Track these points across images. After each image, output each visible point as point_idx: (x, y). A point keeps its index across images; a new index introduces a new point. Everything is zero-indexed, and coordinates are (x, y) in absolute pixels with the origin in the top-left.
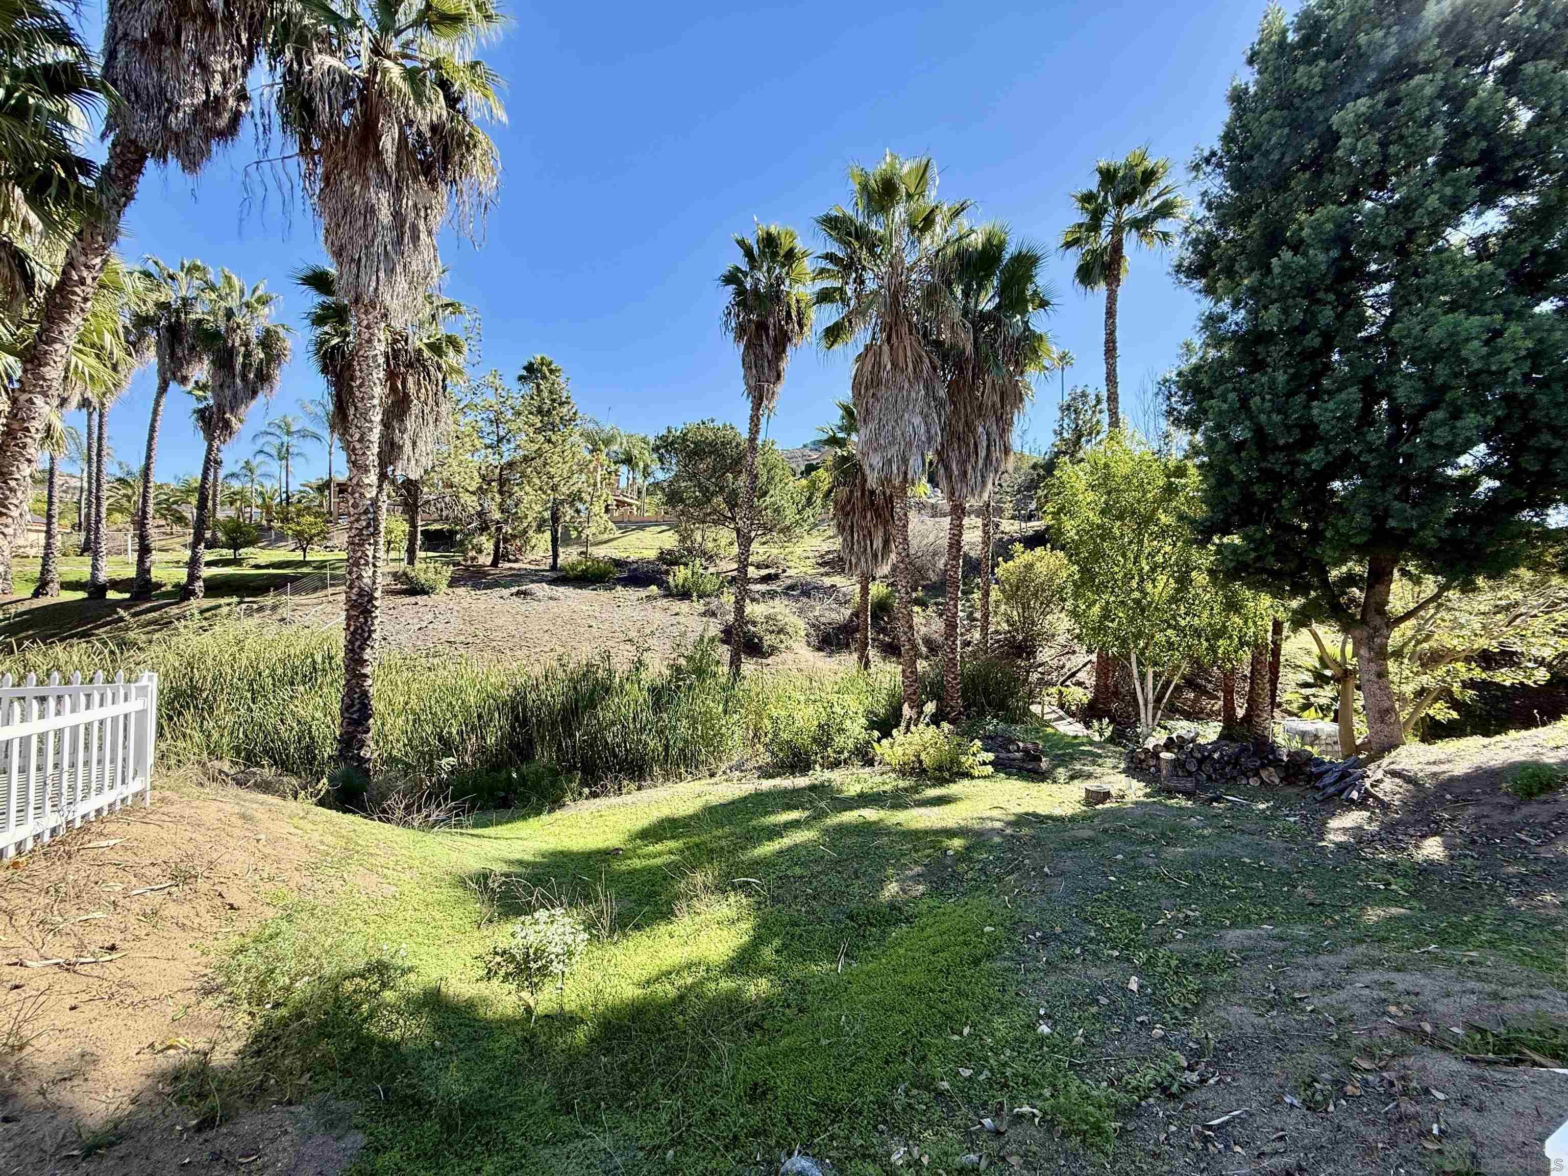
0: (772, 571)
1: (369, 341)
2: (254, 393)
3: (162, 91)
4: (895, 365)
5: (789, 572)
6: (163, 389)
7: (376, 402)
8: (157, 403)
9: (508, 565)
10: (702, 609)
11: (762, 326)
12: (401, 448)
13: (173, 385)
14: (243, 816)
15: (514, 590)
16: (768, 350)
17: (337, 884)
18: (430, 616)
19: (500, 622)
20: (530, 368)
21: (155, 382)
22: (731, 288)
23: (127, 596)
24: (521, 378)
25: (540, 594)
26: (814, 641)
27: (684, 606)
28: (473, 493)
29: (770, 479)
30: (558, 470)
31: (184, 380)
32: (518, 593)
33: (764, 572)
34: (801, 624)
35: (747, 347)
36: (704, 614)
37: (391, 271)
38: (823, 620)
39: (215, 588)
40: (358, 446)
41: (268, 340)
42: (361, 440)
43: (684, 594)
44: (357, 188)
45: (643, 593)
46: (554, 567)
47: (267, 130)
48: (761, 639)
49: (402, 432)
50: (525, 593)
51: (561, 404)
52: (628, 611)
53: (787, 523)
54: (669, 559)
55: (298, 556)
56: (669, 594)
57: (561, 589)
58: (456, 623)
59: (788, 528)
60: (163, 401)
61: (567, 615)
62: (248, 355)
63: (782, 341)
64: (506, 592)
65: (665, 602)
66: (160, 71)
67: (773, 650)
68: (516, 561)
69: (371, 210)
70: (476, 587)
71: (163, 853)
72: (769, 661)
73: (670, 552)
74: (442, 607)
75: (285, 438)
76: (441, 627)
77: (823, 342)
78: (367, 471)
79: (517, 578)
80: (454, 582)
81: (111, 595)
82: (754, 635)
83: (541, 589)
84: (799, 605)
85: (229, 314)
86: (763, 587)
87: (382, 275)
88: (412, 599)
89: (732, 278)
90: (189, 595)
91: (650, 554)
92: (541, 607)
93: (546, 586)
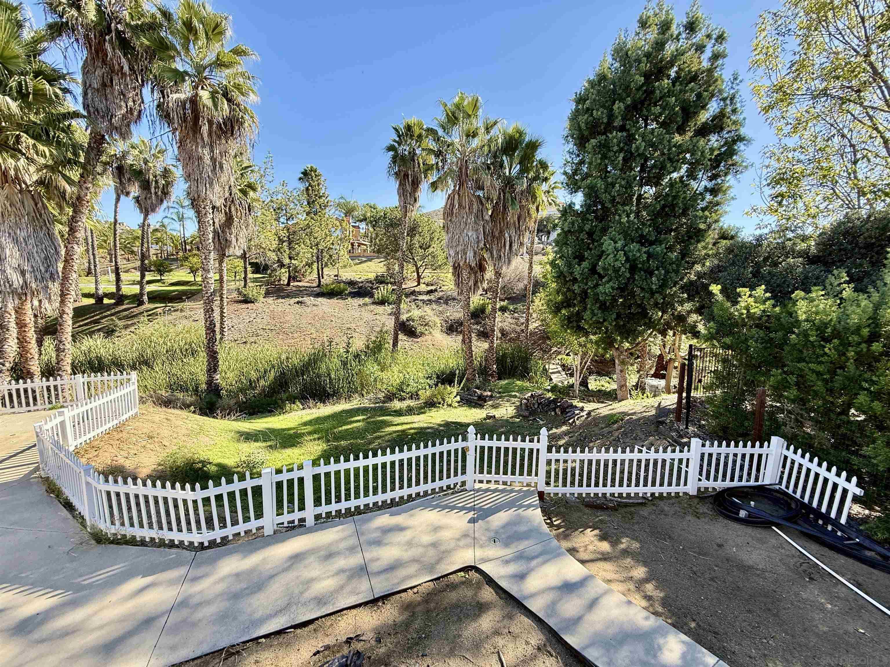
0: (433, 288)
1: (205, 214)
2: (162, 201)
3: (108, 109)
4: (460, 205)
5: (444, 288)
6: (118, 200)
7: (210, 241)
8: (116, 207)
9: (296, 284)
10: (390, 311)
11: (406, 176)
12: (231, 242)
13: (122, 197)
14: (167, 419)
15: (297, 300)
16: (409, 188)
17: (195, 440)
18: (255, 315)
19: (287, 318)
20: (305, 173)
21: (114, 196)
22: (391, 153)
23: (113, 301)
24: (300, 179)
25: (309, 303)
26: (444, 329)
27: (380, 309)
28: (274, 251)
29: (432, 239)
30: (319, 234)
31: (128, 194)
32: (298, 303)
33: (430, 288)
34: (438, 321)
35: (400, 185)
36: (389, 315)
37: (211, 184)
38: (451, 318)
39: (154, 297)
41: (166, 173)
42: (205, 259)
43: (382, 302)
44: (194, 148)
45: (361, 301)
46: (319, 286)
47: (153, 123)
48: (415, 329)
49: (230, 234)
50: (302, 303)
51: (320, 197)
52: (353, 312)
53: (440, 263)
54: (380, 280)
55: (192, 279)
56: (374, 302)
57: (320, 299)
58: (267, 319)
59: (440, 266)
60: (119, 205)
61: (321, 315)
62: (157, 182)
63: (416, 184)
64: (293, 301)
65: (373, 307)
66: (106, 100)
67: (422, 334)
68: (300, 281)
69: (200, 158)
70: (278, 297)
71: (145, 431)
72: (419, 340)
73: (383, 276)
74: (260, 310)
75: (181, 210)
76: (259, 321)
77: (431, 189)
78: (209, 272)
79: (300, 292)
80: (267, 294)
81: (106, 301)
82: (412, 327)
83: (309, 300)
84: (441, 309)
85: (146, 162)
86: (425, 297)
87: (208, 185)
88: (245, 306)
89: (391, 148)
90: (141, 303)
91: (372, 276)
92: (309, 310)
93: (312, 298)
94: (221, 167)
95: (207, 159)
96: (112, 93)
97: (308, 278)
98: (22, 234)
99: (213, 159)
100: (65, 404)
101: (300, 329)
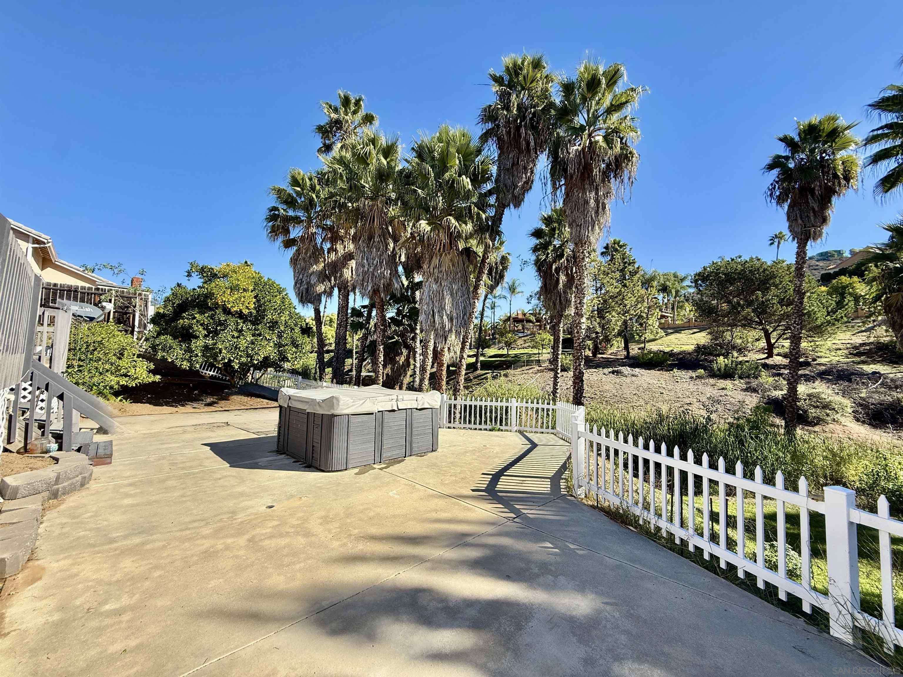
1: (583, 258)
3: (513, 183)
5: (819, 361)
9: (602, 356)
10: (744, 386)
15: (610, 369)
18: (570, 382)
19: (606, 387)
20: (607, 247)
24: (603, 253)
25: (626, 373)
27: (728, 383)
32: (613, 372)
34: (847, 403)
36: (746, 390)
38: (870, 400)
40: (579, 306)
43: (727, 375)
44: (580, 195)
45: (691, 373)
46: (628, 357)
48: (805, 412)
50: (618, 372)
51: (630, 264)
52: (686, 385)
53: (819, 322)
54: (704, 352)
55: (505, 352)
56: (713, 375)
57: (637, 370)
59: (819, 327)
61: (645, 386)
64: (606, 371)
65: (712, 381)
67: (819, 421)
68: (605, 353)
72: (816, 428)
78: (582, 316)
79: (609, 363)
83: (626, 370)
84: (841, 387)
87: (590, 229)
89: (776, 164)
90: (476, 369)
91: (690, 348)
92: (628, 380)
93: (629, 368)
94: (604, 208)
95: (592, 203)
96: (517, 169)
97: (610, 352)
98: (455, 287)
99: (597, 201)
100: (501, 428)
101: (623, 399)
